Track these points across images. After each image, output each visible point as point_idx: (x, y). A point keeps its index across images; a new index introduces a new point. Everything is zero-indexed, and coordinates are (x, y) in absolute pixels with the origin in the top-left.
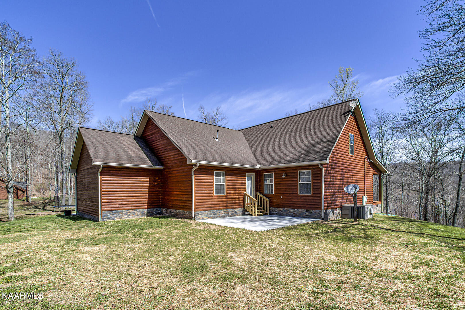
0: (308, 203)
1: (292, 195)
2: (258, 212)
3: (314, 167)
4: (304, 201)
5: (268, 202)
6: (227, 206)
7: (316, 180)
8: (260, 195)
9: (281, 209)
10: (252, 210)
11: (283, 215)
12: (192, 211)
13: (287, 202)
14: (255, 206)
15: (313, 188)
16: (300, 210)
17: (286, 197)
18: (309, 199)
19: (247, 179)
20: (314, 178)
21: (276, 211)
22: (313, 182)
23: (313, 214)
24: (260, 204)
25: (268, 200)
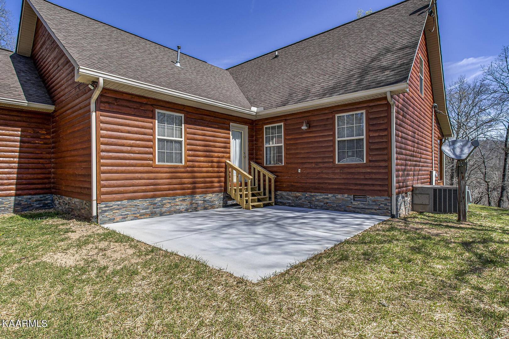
0: (358, 182)
1: (321, 165)
2: (253, 201)
3: (371, 104)
4: (348, 177)
5: (273, 181)
6: (194, 188)
7: (376, 131)
8: (258, 168)
9: (298, 194)
10: (241, 196)
11: (302, 207)
12: (90, 201)
13: (311, 181)
14: (247, 188)
15: (369, 149)
16: (339, 196)
17: (308, 171)
18: (359, 173)
19: (231, 137)
20: (371, 128)
21: (288, 199)
22: (368, 137)
23: (369, 205)
24: (257, 185)
25: (272, 177)
